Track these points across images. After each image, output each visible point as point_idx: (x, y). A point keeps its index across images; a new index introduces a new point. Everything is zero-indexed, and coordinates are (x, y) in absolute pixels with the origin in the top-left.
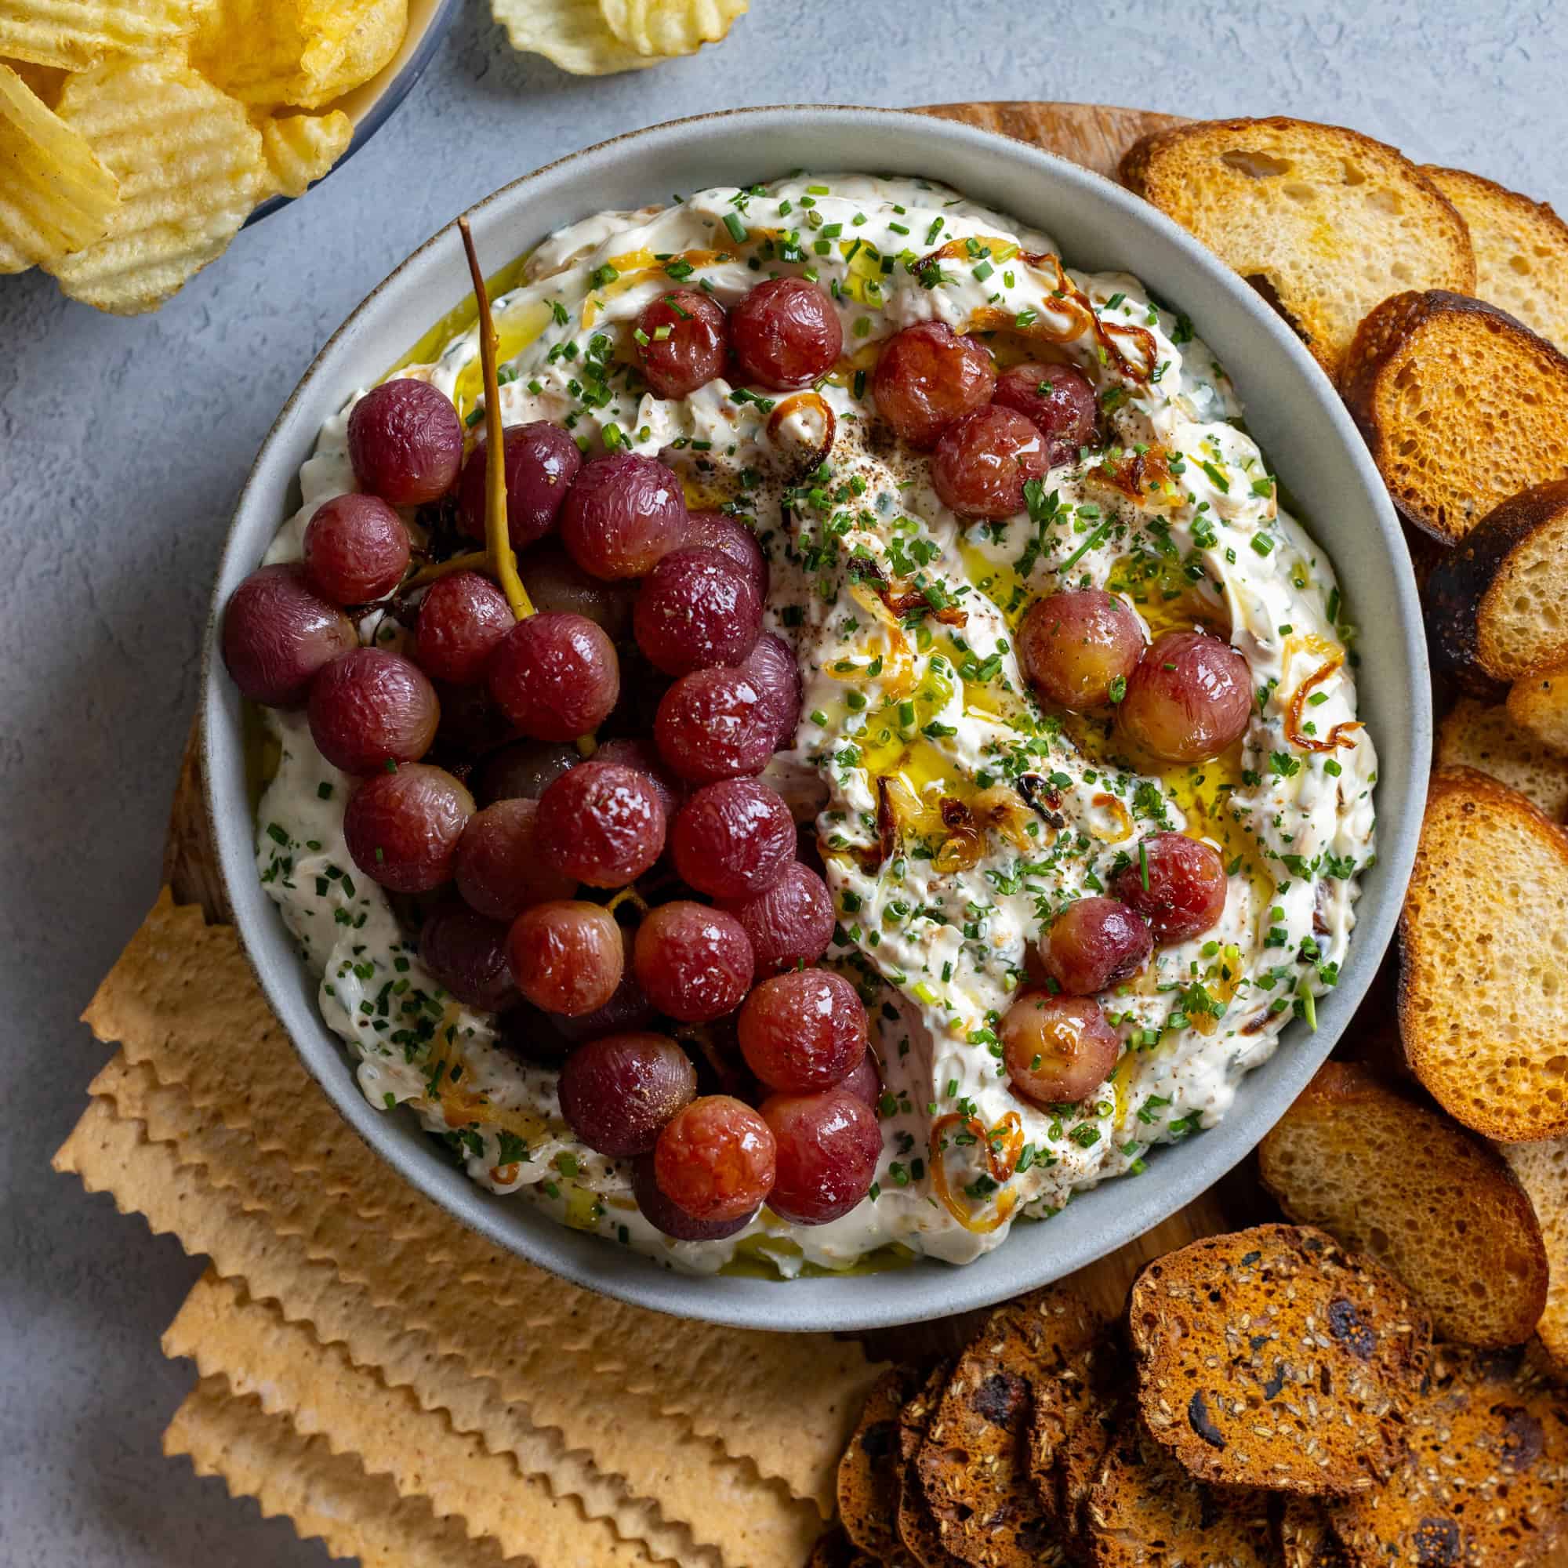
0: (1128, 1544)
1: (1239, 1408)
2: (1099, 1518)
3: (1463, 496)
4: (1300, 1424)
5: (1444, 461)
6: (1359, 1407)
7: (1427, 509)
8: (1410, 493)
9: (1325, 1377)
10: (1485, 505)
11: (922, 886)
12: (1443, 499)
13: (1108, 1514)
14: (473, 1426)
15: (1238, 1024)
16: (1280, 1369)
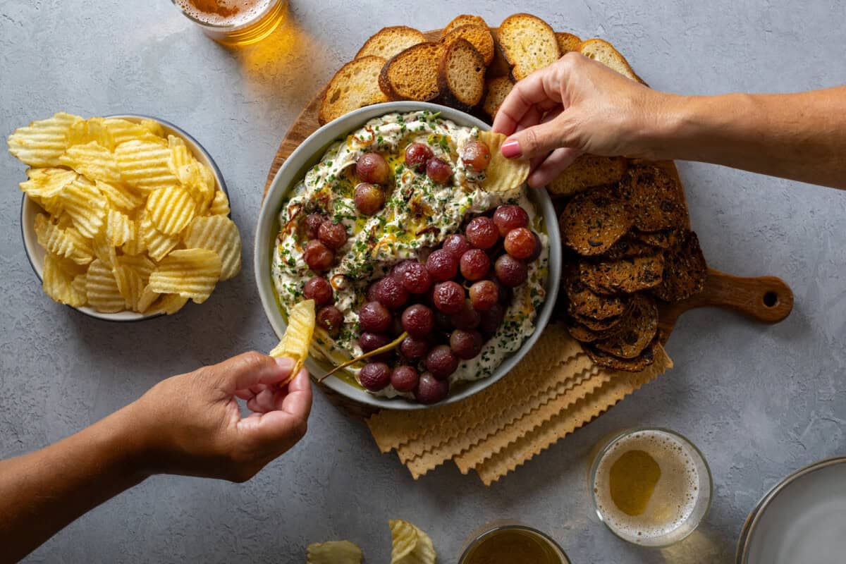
0: (626, 282)
1: (598, 235)
2: (616, 284)
3: (431, 85)
4: (611, 225)
5: (420, 86)
6: (618, 212)
7: (430, 95)
8: (425, 97)
9: (606, 214)
10: (435, 82)
12: (429, 90)
13: (616, 282)
14: (521, 415)
16: (597, 222)
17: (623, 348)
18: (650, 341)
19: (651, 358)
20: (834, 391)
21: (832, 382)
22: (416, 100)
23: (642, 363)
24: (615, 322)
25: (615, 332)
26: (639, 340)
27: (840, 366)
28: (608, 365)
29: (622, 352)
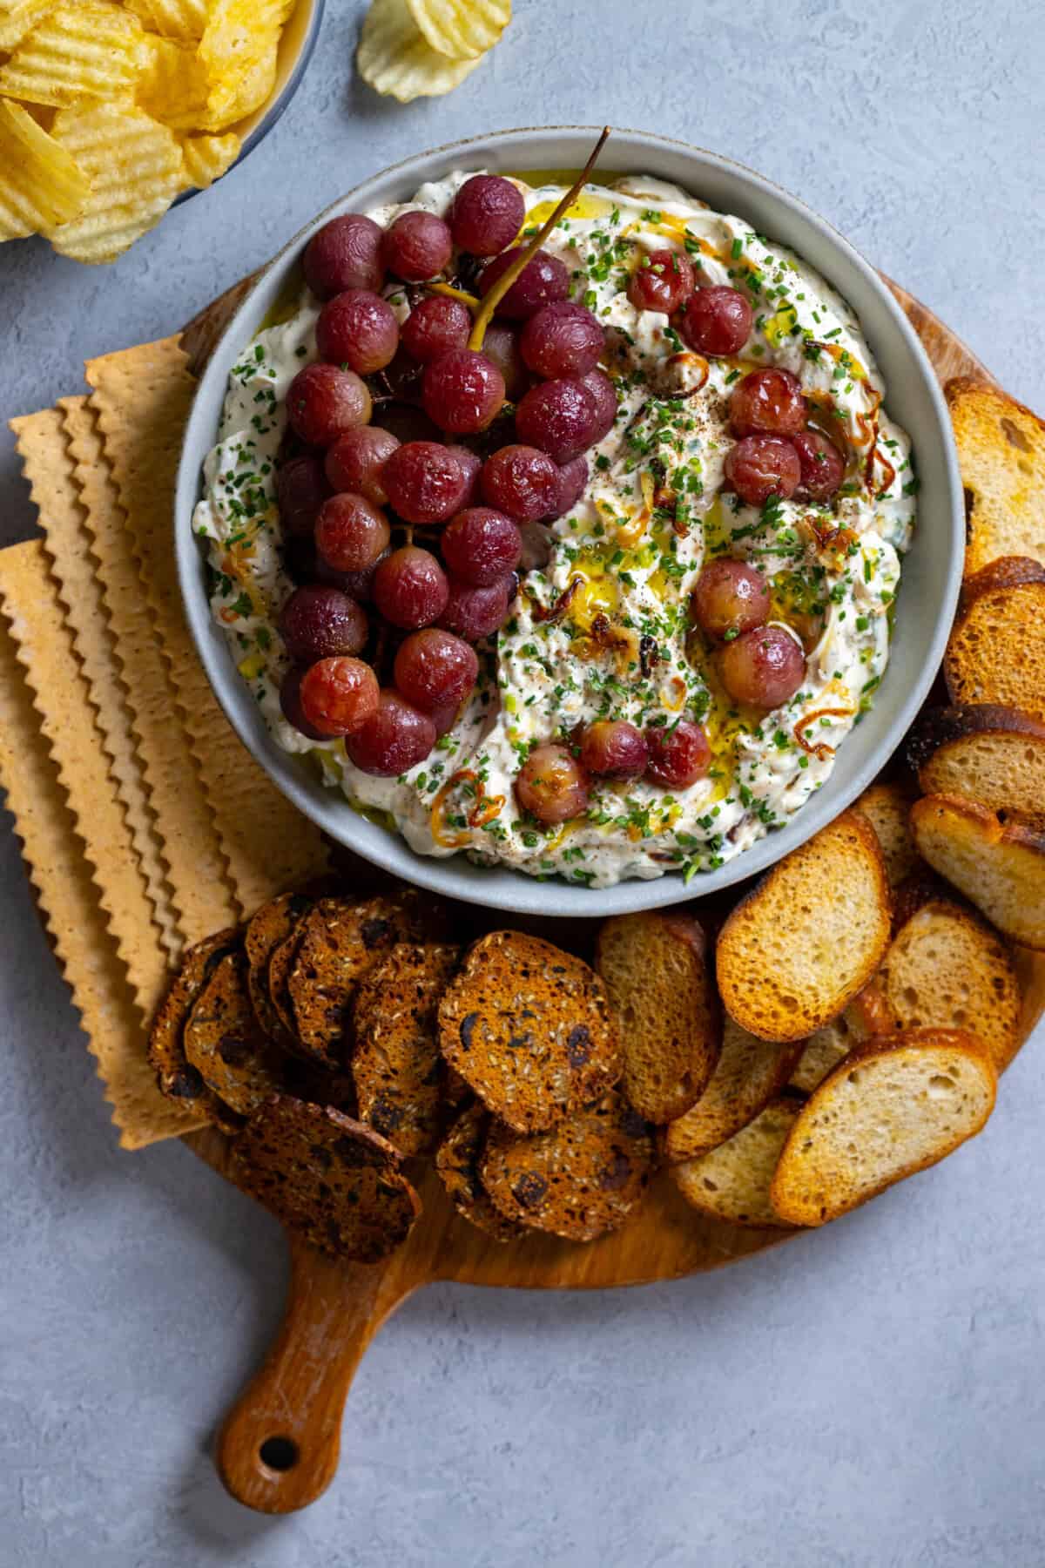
0: (379, 1058)
1: (492, 1038)
2: (377, 1033)
3: (980, 685)
4: (514, 1071)
5: (984, 657)
6: (549, 1088)
7: (958, 675)
8: (955, 660)
9: (546, 1058)
10: (987, 698)
11: (554, 648)
12: (970, 677)
13: (382, 1034)
14: (107, 727)
15: (651, 849)
16: (527, 1037)
17: (213, 1025)
18: (221, 1094)
19: (175, 1090)
20: (48, 1514)
21: (70, 1509)
22: (952, 636)
23: (168, 1063)
24: (284, 1017)
25: (263, 1012)
26: (226, 1067)
27: (112, 1530)
28: (182, 980)
29: (203, 1020)
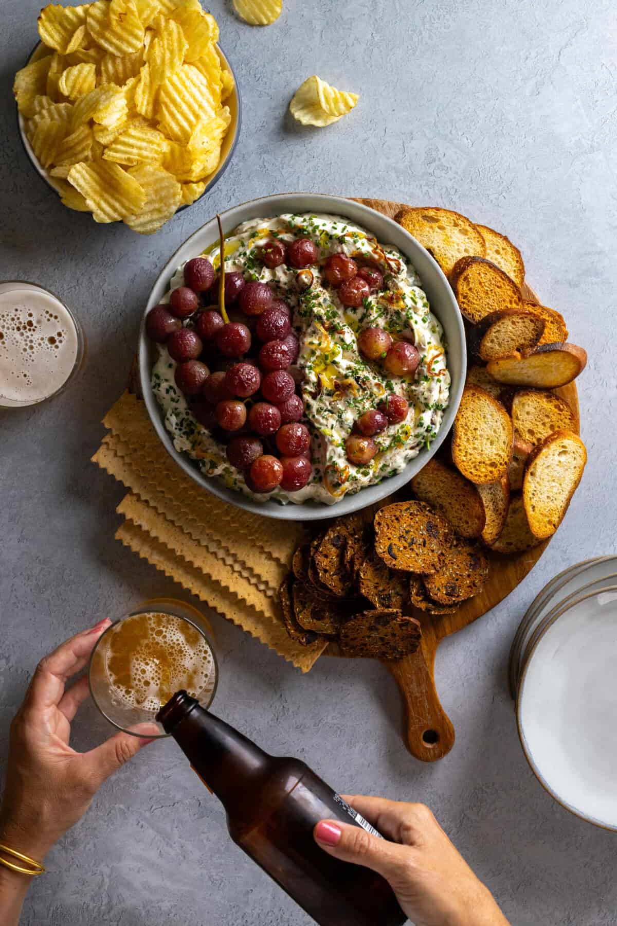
0: (369, 583)
1: (401, 549)
2: (362, 575)
3: (479, 311)
4: (417, 554)
5: (474, 301)
6: (433, 551)
7: (469, 314)
8: (465, 309)
9: (424, 542)
10: (484, 314)
11: (328, 403)
12: (473, 311)
13: (364, 575)
14: (197, 538)
15: (408, 447)
16: (413, 539)
17: (305, 611)
18: (325, 632)
19: (308, 642)
22: (458, 302)
23: (298, 635)
24: (328, 593)
25: (318, 595)
26: (319, 622)
28: (284, 604)
29: (300, 612)
